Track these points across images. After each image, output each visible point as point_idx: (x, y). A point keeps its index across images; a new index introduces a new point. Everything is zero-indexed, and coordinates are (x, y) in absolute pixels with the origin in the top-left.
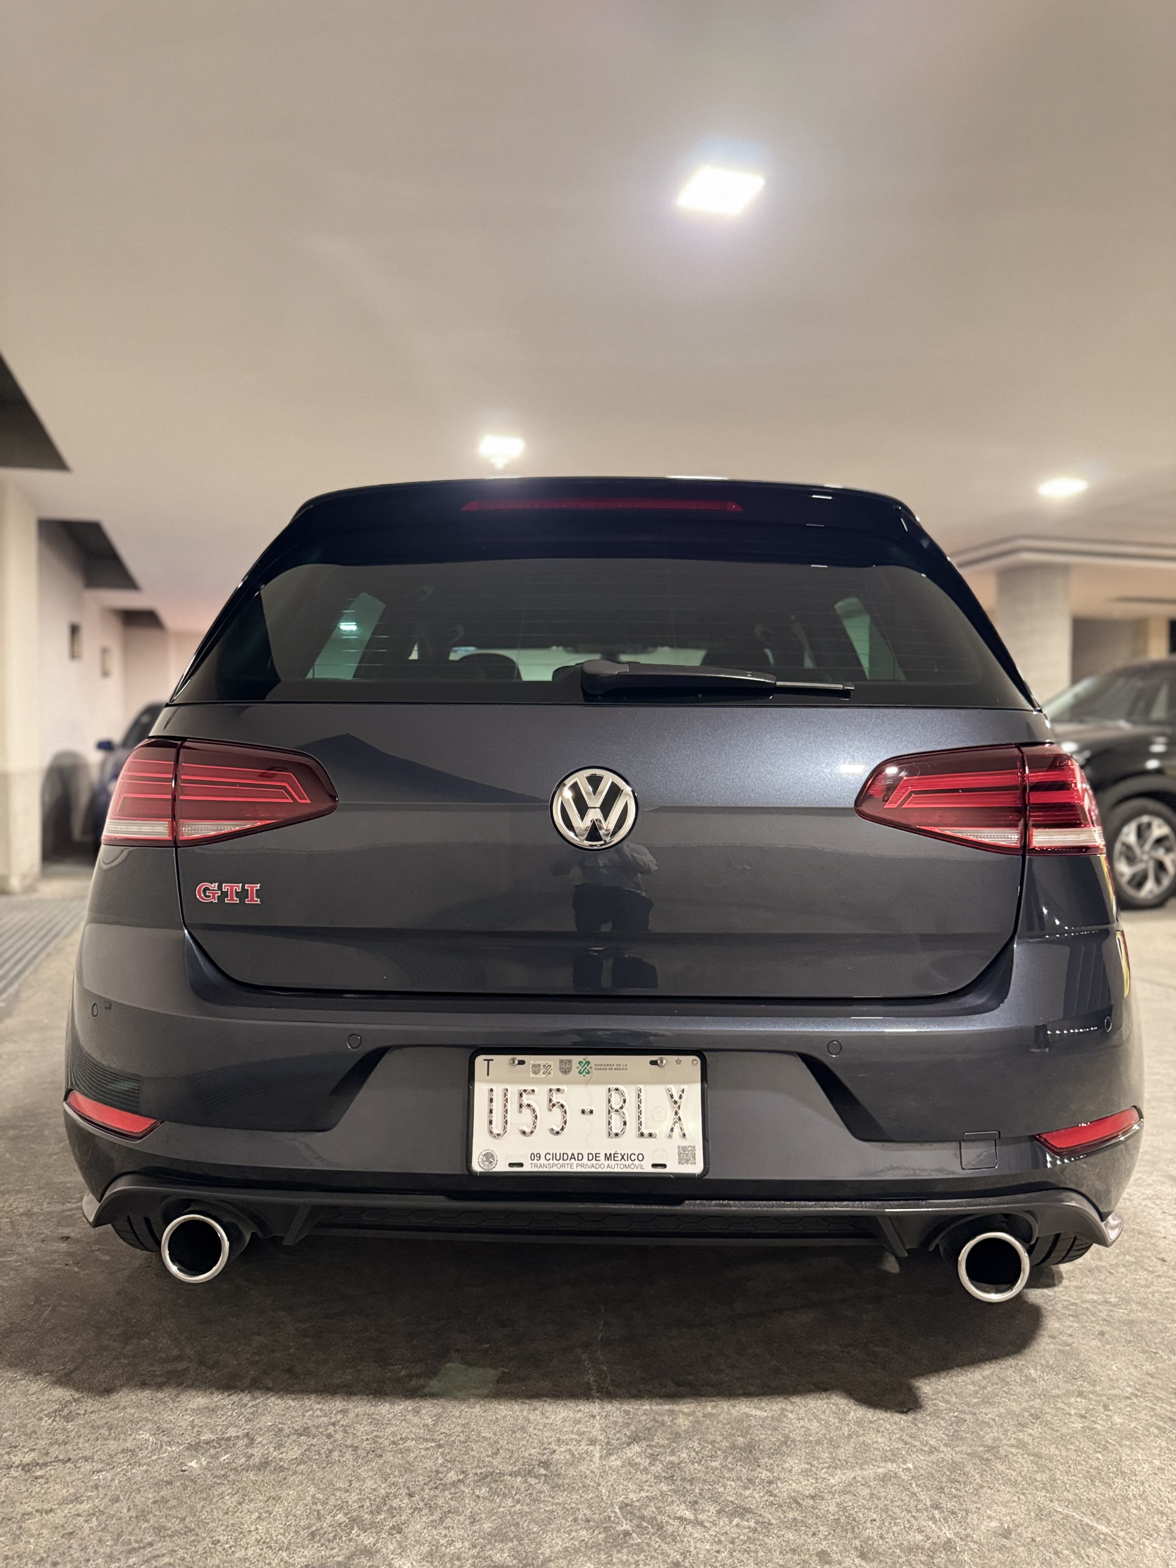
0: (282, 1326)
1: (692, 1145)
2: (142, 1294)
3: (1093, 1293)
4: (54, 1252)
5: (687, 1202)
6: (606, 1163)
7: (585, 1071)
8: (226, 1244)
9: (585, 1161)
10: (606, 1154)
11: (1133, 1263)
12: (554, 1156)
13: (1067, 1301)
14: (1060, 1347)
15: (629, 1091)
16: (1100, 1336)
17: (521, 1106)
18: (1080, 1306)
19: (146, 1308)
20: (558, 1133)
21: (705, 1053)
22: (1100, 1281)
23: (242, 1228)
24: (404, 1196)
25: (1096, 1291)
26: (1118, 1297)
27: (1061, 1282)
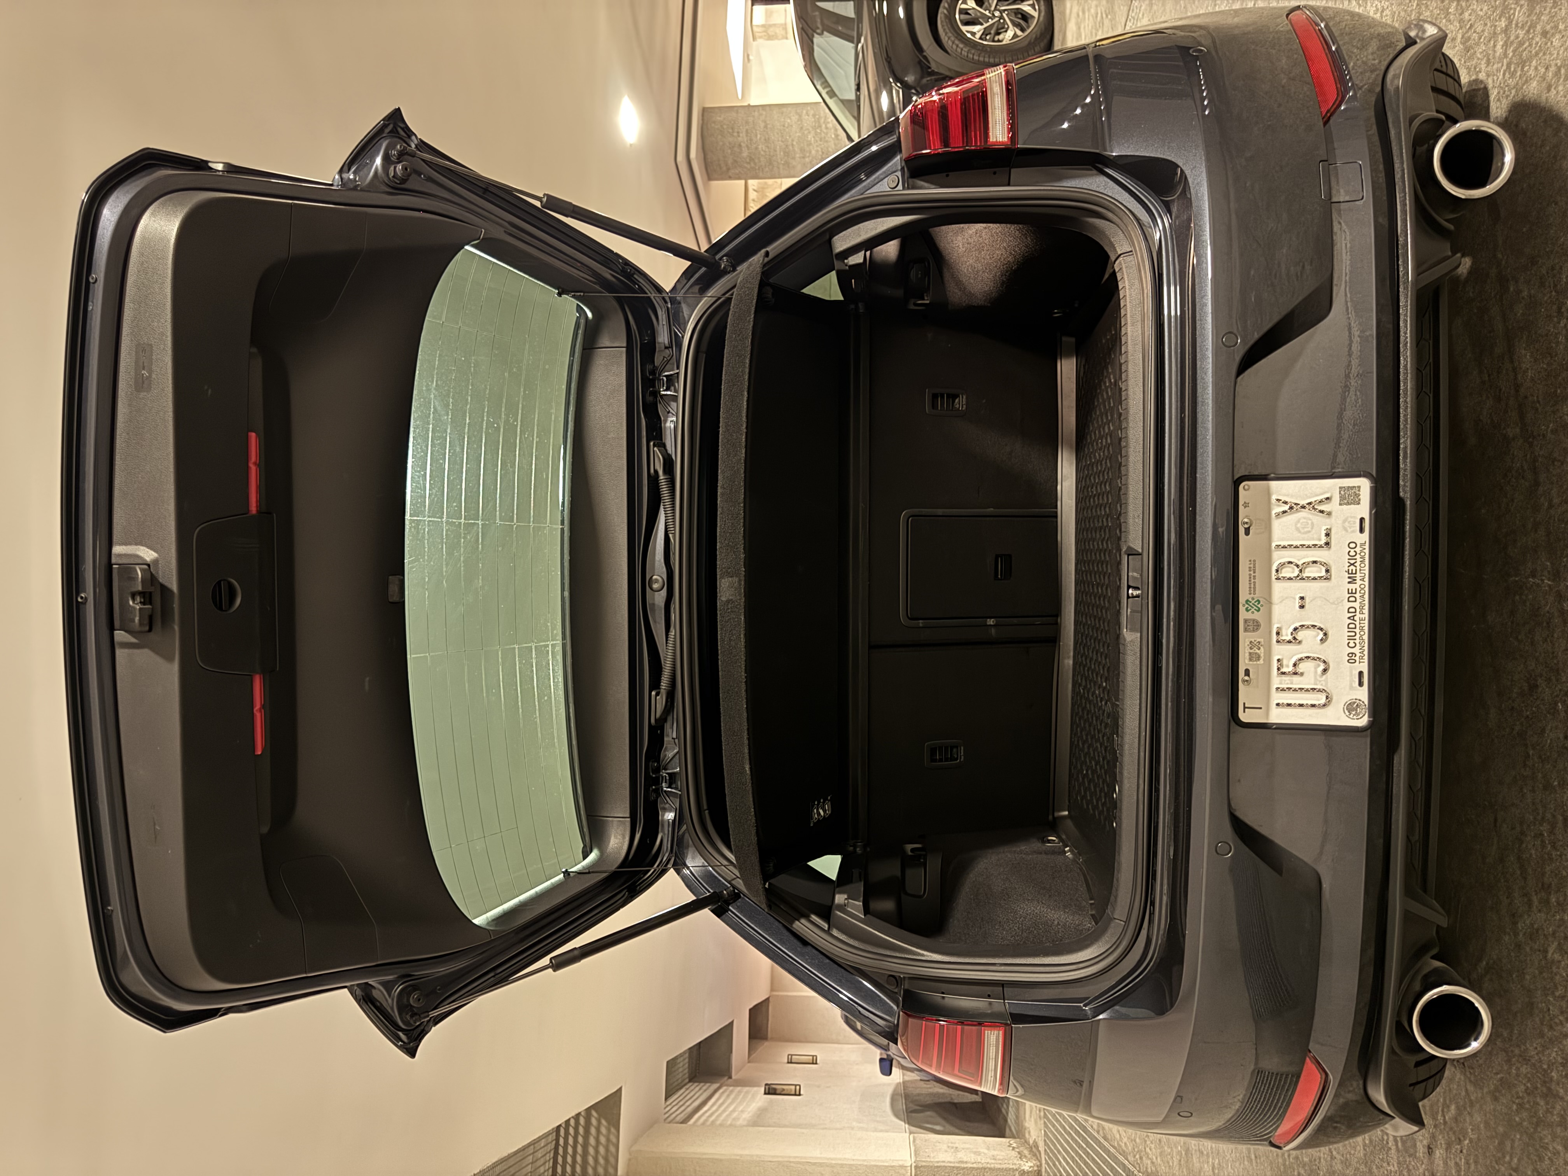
0: (1536, 926)
1: (1338, 490)
2: (1497, 1074)
3: (1495, 46)
4: (1446, 1163)
5: (1401, 494)
6: (1359, 582)
7: (1256, 605)
8: (1445, 989)
9: (1357, 605)
10: (1349, 583)
11: (1458, 5)
12: (1351, 638)
13: (1504, 74)
14: (1562, 80)
15: (1279, 557)
16: (1548, 36)
17: (1295, 673)
18: (1511, 58)
19: (1514, 1071)
20: (1325, 634)
21: (1236, 478)
22: (1480, 39)
23: (1426, 971)
24: (1394, 798)
25: (1492, 42)
26: (1500, 18)
27: (1482, 82)
